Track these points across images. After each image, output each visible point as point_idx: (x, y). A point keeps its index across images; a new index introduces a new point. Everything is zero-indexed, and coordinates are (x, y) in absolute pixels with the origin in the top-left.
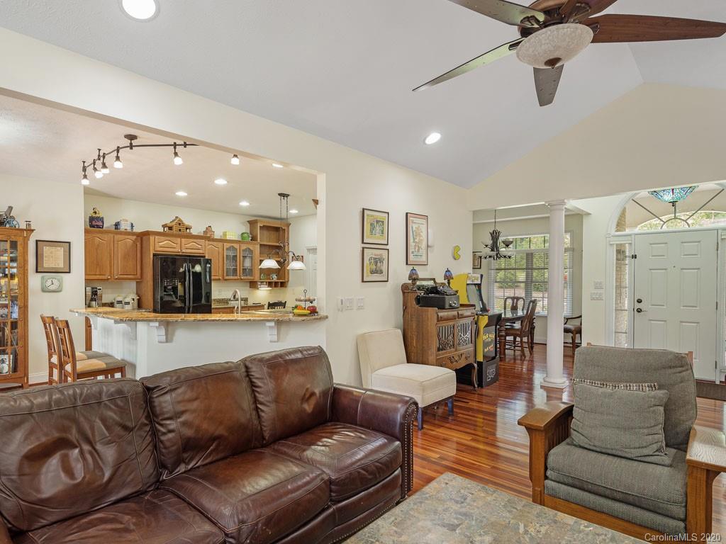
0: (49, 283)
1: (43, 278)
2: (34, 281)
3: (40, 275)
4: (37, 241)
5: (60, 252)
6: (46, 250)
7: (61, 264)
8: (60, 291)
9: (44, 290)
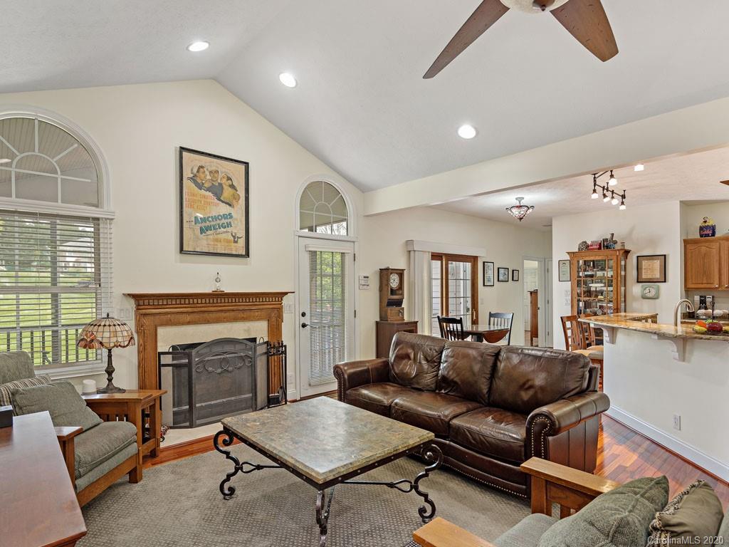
0: (647, 291)
1: (642, 286)
2: (636, 289)
3: (641, 284)
4: (638, 257)
5: (657, 264)
6: (645, 263)
7: (657, 275)
8: (657, 298)
9: (644, 297)
